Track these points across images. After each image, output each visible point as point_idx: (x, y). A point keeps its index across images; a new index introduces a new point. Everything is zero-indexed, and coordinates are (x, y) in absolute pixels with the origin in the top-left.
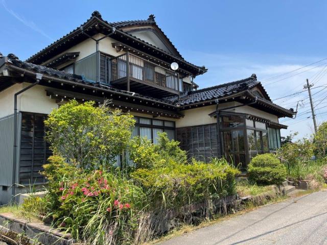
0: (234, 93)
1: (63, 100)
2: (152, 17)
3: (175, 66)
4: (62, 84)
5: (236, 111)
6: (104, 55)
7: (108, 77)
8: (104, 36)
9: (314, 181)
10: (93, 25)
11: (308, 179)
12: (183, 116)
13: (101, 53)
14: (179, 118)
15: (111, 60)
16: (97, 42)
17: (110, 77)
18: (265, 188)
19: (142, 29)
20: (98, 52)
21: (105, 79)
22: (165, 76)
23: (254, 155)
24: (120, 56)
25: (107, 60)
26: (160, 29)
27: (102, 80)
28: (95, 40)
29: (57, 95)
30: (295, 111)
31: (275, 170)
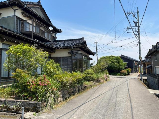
0: (80, 45)
1: (6, 41)
2: (39, 2)
3: (51, 28)
4: (7, 33)
5: (79, 52)
6: (18, 18)
7: (19, 29)
8: (19, 8)
9: (102, 80)
10: (14, 2)
11: (100, 79)
12: (54, 52)
13: (16, 16)
14: (52, 53)
15: (21, 21)
16: (15, 11)
17: (20, 29)
18: (90, 82)
19: (35, 7)
20: (15, 15)
21: (18, 30)
22: (44, 32)
23: (85, 70)
24: (27, 20)
25: (19, 20)
26: (43, 9)
27: (17, 31)
28: (14, 10)
29: (8, 39)
30: (95, 53)
31: (93, 76)
